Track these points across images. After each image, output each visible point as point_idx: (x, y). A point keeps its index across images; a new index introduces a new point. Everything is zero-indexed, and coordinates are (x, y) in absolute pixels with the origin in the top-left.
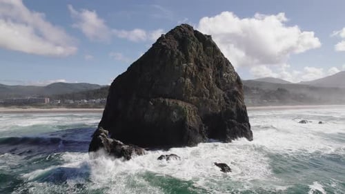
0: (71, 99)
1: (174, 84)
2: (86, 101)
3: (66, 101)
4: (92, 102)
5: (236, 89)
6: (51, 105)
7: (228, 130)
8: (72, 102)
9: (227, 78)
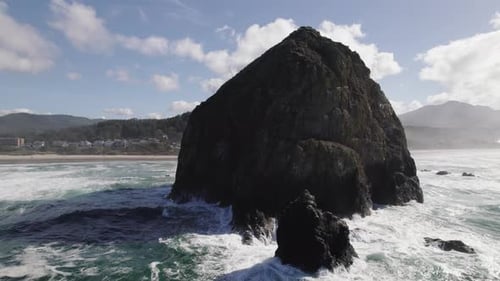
0: (62, 140)
1: (326, 117)
2: (89, 143)
3: (55, 143)
4: (100, 145)
5: (394, 127)
6: (29, 150)
7: (397, 187)
8: (65, 144)
9: (384, 110)
